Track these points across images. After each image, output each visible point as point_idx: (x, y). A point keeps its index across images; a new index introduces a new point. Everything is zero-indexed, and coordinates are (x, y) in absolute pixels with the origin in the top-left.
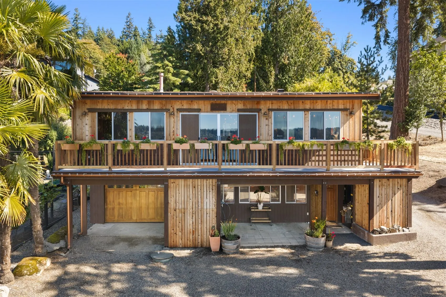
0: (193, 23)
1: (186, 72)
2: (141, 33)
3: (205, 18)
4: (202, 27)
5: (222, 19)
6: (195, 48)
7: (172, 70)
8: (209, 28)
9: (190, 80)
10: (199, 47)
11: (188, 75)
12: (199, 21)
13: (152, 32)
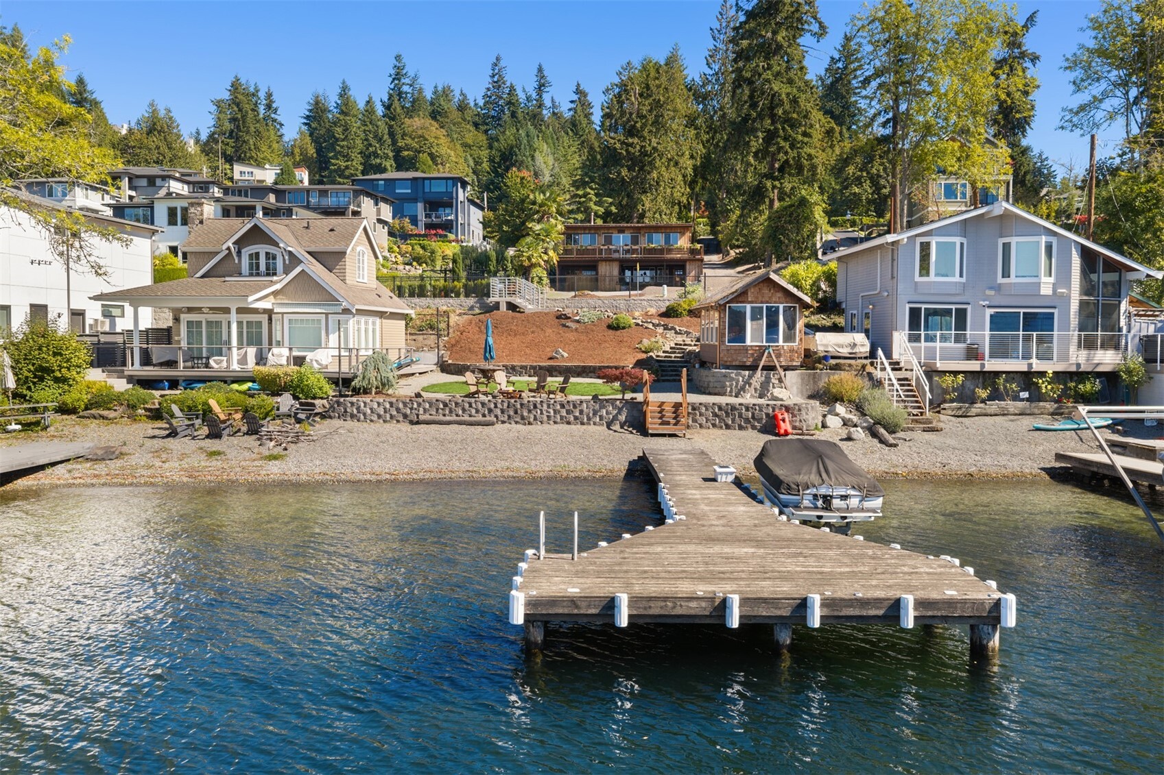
0: (618, 146)
1: (610, 200)
2: (522, 97)
3: (630, 140)
4: (627, 150)
5: (650, 140)
6: (619, 173)
7: (594, 198)
8: (636, 151)
9: (613, 209)
10: (624, 172)
11: (611, 204)
12: (623, 143)
13: (545, 96)
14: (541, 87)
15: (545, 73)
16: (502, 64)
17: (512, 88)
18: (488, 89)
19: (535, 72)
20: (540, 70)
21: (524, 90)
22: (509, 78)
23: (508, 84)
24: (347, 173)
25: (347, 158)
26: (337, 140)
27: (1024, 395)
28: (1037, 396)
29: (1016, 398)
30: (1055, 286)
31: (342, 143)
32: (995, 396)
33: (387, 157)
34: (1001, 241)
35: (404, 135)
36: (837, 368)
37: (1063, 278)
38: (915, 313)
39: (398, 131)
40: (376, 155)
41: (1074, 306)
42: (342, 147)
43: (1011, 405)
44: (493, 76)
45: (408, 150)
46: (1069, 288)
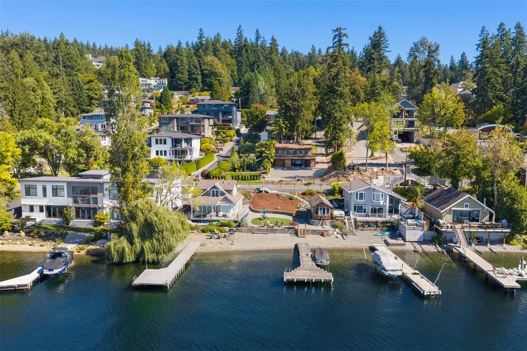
2: (250, 43)
3: (294, 103)
4: (293, 106)
5: (301, 102)
8: (296, 106)
10: (292, 113)
13: (259, 42)
14: (258, 38)
15: (259, 33)
16: (242, 29)
17: (246, 38)
18: (236, 39)
19: (255, 32)
20: (257, 31)
21: (251, 40)
22: (245, 35)
23: (244, 37)
24: (182, 79)
25: (183, 74)
26: (178, 66)
27: (375, 226)
28: (377, 226)
29: (373, 227)
30: (383, 203)
31: (180, 68)
32: (369, 226)
33: (198, 74)
34: (373, 192)
35: (204, 64)
36: (337, 220)
37: (385, 201)
38: (355, 207)
39: (202, 62)
40: (194, 74)
41: (387, 207)
42: (180, 69)
43: (372, 228)
44: (238, 34)
45: (206, 70)
46: (386, 203)
